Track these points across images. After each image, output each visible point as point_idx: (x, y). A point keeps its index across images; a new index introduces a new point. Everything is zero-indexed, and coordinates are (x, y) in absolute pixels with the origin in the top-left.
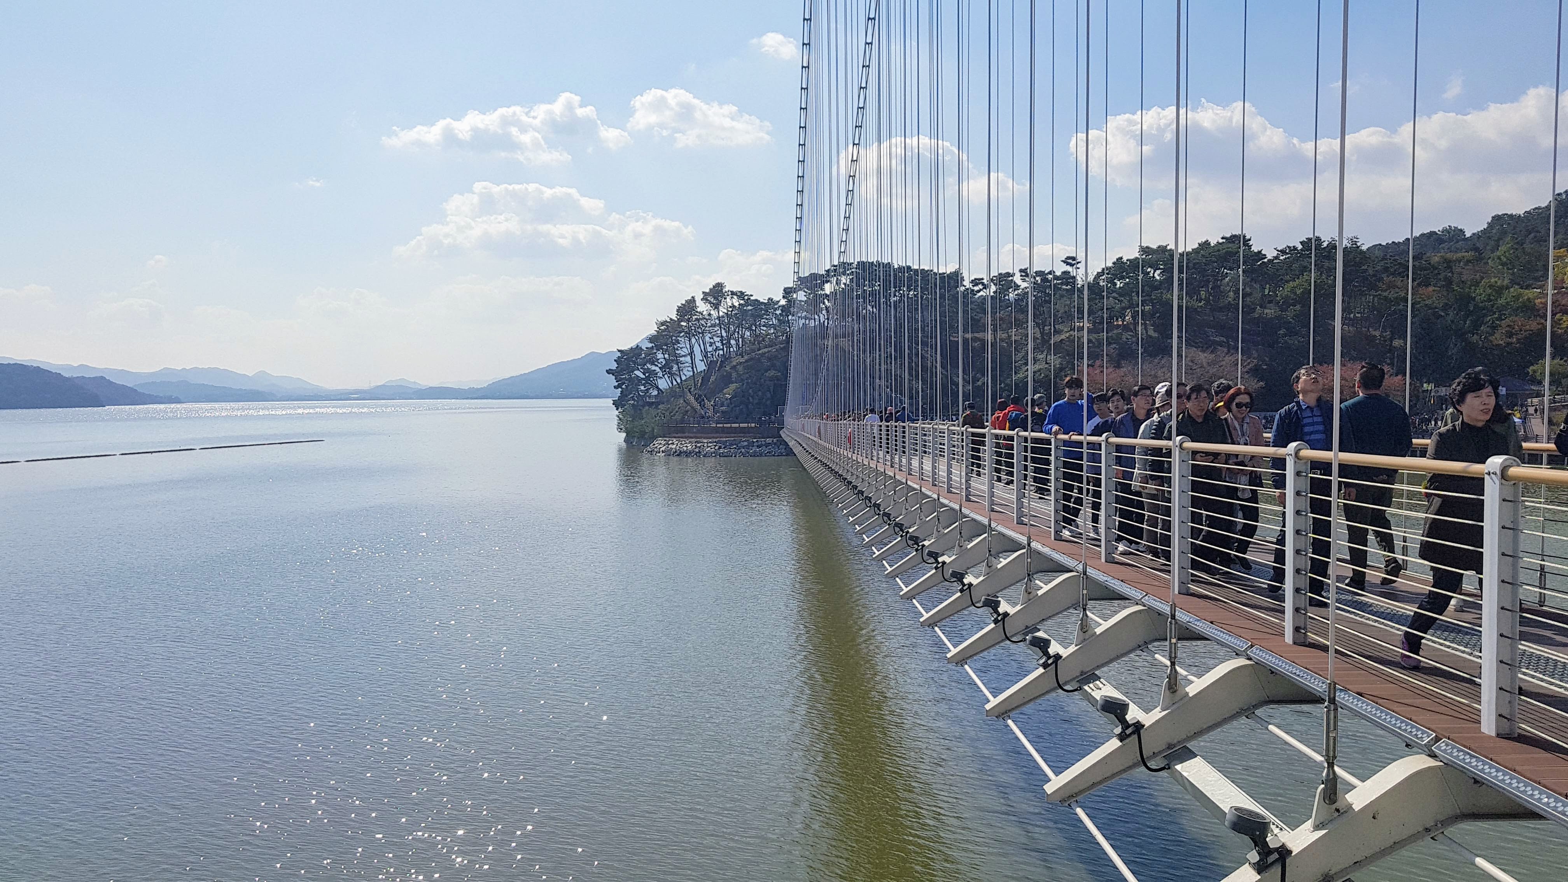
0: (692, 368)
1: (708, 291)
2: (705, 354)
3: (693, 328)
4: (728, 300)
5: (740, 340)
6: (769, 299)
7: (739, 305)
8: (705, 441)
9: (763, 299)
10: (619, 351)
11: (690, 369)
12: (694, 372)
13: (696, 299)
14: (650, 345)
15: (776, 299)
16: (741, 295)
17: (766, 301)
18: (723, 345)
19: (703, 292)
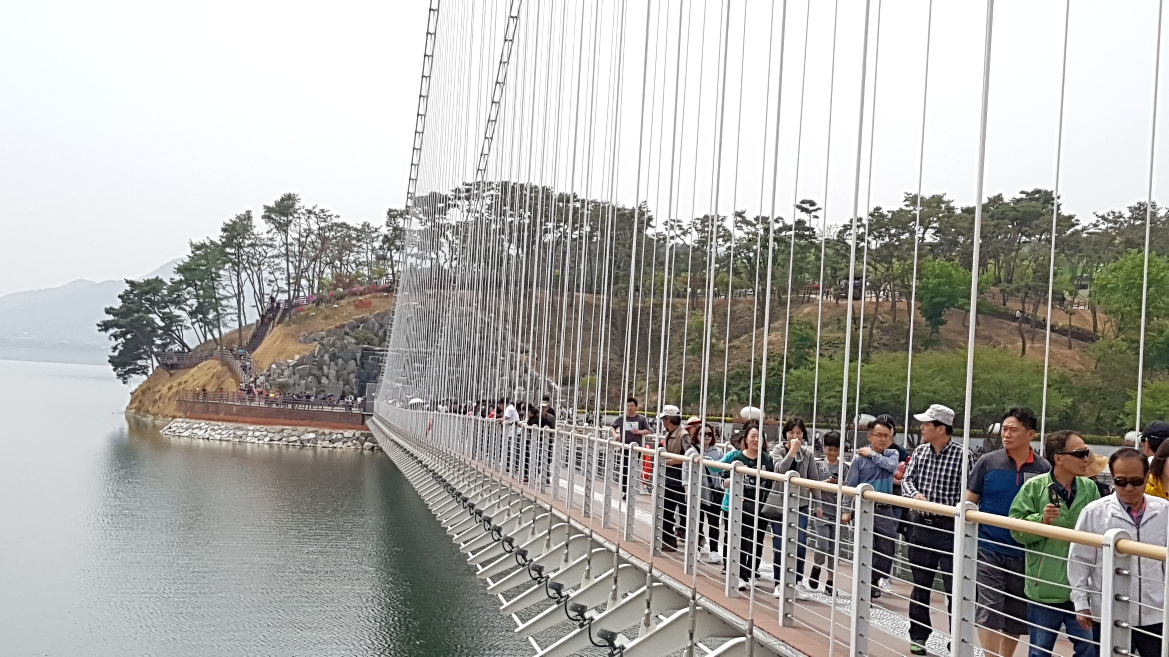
0: (239, 317)
1: (272, 204)
2: (260, 297)
3: (244, 257)
4: (303, 220)
5: (316, 282)
6: (365, 223)
7: (319, 229)
8: (251, 428)
9: (355, 222)
10: (127, 282)
11: (235, 317)
12: (240, 325)
13: (253, 215)
14: (178, 277)
15: (374, 224)
16: (322, 216)
17: (360, 227)
18: (289, 284)
19: (265, 207)
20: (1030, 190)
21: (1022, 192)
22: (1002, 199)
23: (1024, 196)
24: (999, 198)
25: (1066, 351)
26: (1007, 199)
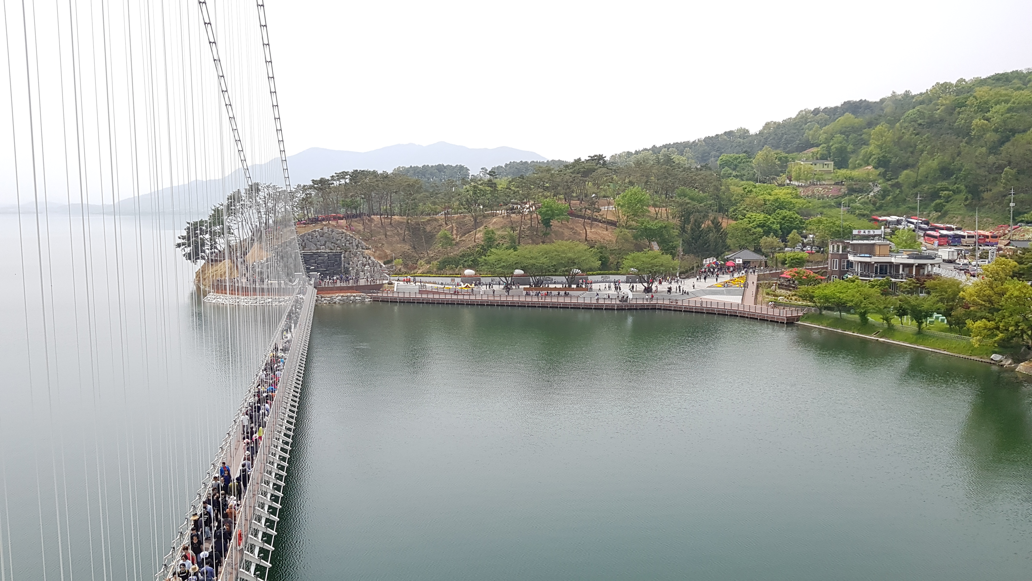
13: (240, 191)
16: (275, 188)
19: (246, 188)
20: (592, 155)
21: (589, 157)
22: (580, 160)
23: (590, 158)
24: (580, 159)
25: (605, 232)
26: (583, 160)
